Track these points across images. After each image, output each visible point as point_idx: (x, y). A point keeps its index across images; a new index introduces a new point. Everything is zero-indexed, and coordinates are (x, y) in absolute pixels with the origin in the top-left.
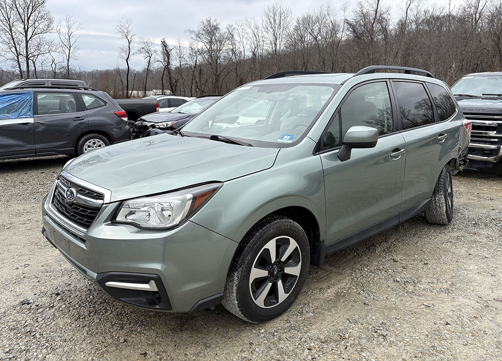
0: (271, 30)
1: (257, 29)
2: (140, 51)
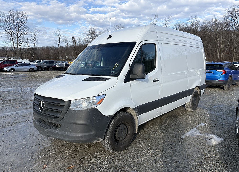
2: (63, 41)
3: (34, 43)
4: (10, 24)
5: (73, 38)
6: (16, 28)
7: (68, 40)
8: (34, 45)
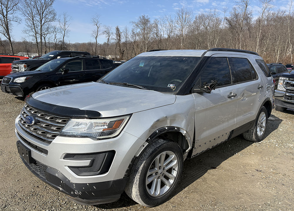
0: (180, 23)
1: (172, 22)
2: (104, 33)
3: (63, 34)
4: (32, 7)
5: (118, 29)
6: (40, 12)
7: (111, 32)
8: (64, 37)
